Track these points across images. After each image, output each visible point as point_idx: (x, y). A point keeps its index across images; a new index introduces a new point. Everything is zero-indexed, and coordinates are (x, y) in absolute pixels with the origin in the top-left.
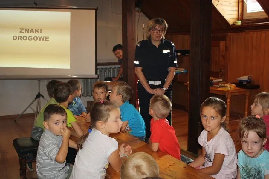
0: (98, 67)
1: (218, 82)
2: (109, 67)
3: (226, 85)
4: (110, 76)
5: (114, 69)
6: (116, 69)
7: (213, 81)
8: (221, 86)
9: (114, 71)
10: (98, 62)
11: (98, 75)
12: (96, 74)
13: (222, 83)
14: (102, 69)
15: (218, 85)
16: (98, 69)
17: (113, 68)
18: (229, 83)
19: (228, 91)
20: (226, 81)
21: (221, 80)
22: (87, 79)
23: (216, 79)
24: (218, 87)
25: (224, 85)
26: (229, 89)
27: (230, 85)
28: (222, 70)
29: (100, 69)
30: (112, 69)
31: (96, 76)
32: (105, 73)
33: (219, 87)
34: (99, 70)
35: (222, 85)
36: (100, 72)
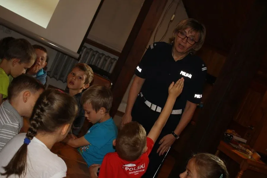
0: (85, 44)
1: (240, 142)
2: (101, 51)
3: (247, 150)
4: (96, 65)
5: (107, 58)
6: (110, 59)
7: (233, 136)
8: (241, 150)
9: (105, 60)
10: (88, 37)
11: (80, 55)
12: (79, 52)
13: (244, 145)
14: (91, 51)
15: (238, 145)
16: (85, 47)
17: (106, 56)
18: (253, 150)
19: (246, 160)
20: (250, 145)
21: (245, 141)
22: (64, 54)
23: (238, 136)
24: (235, 148)
25: (245, 149)
26: (250, 157)
27: (253, 152)
28: (253, 128)
29: (87, 49)
30: (104, 56)
31: (77, 56)
32: (92, 58)
33: (237, 149)
34: (85, 49)
35: (243, 148)
36: (87, 53)
